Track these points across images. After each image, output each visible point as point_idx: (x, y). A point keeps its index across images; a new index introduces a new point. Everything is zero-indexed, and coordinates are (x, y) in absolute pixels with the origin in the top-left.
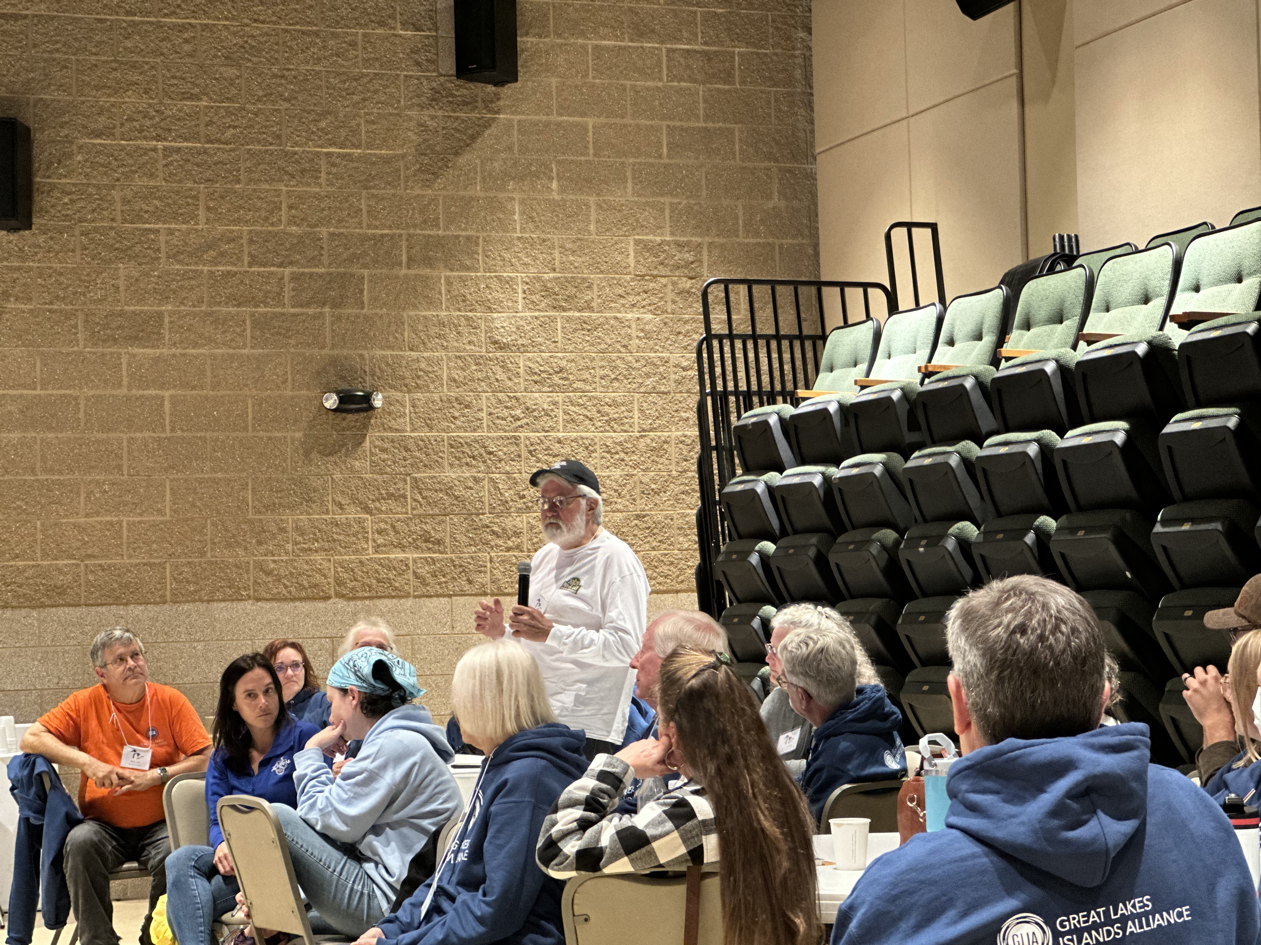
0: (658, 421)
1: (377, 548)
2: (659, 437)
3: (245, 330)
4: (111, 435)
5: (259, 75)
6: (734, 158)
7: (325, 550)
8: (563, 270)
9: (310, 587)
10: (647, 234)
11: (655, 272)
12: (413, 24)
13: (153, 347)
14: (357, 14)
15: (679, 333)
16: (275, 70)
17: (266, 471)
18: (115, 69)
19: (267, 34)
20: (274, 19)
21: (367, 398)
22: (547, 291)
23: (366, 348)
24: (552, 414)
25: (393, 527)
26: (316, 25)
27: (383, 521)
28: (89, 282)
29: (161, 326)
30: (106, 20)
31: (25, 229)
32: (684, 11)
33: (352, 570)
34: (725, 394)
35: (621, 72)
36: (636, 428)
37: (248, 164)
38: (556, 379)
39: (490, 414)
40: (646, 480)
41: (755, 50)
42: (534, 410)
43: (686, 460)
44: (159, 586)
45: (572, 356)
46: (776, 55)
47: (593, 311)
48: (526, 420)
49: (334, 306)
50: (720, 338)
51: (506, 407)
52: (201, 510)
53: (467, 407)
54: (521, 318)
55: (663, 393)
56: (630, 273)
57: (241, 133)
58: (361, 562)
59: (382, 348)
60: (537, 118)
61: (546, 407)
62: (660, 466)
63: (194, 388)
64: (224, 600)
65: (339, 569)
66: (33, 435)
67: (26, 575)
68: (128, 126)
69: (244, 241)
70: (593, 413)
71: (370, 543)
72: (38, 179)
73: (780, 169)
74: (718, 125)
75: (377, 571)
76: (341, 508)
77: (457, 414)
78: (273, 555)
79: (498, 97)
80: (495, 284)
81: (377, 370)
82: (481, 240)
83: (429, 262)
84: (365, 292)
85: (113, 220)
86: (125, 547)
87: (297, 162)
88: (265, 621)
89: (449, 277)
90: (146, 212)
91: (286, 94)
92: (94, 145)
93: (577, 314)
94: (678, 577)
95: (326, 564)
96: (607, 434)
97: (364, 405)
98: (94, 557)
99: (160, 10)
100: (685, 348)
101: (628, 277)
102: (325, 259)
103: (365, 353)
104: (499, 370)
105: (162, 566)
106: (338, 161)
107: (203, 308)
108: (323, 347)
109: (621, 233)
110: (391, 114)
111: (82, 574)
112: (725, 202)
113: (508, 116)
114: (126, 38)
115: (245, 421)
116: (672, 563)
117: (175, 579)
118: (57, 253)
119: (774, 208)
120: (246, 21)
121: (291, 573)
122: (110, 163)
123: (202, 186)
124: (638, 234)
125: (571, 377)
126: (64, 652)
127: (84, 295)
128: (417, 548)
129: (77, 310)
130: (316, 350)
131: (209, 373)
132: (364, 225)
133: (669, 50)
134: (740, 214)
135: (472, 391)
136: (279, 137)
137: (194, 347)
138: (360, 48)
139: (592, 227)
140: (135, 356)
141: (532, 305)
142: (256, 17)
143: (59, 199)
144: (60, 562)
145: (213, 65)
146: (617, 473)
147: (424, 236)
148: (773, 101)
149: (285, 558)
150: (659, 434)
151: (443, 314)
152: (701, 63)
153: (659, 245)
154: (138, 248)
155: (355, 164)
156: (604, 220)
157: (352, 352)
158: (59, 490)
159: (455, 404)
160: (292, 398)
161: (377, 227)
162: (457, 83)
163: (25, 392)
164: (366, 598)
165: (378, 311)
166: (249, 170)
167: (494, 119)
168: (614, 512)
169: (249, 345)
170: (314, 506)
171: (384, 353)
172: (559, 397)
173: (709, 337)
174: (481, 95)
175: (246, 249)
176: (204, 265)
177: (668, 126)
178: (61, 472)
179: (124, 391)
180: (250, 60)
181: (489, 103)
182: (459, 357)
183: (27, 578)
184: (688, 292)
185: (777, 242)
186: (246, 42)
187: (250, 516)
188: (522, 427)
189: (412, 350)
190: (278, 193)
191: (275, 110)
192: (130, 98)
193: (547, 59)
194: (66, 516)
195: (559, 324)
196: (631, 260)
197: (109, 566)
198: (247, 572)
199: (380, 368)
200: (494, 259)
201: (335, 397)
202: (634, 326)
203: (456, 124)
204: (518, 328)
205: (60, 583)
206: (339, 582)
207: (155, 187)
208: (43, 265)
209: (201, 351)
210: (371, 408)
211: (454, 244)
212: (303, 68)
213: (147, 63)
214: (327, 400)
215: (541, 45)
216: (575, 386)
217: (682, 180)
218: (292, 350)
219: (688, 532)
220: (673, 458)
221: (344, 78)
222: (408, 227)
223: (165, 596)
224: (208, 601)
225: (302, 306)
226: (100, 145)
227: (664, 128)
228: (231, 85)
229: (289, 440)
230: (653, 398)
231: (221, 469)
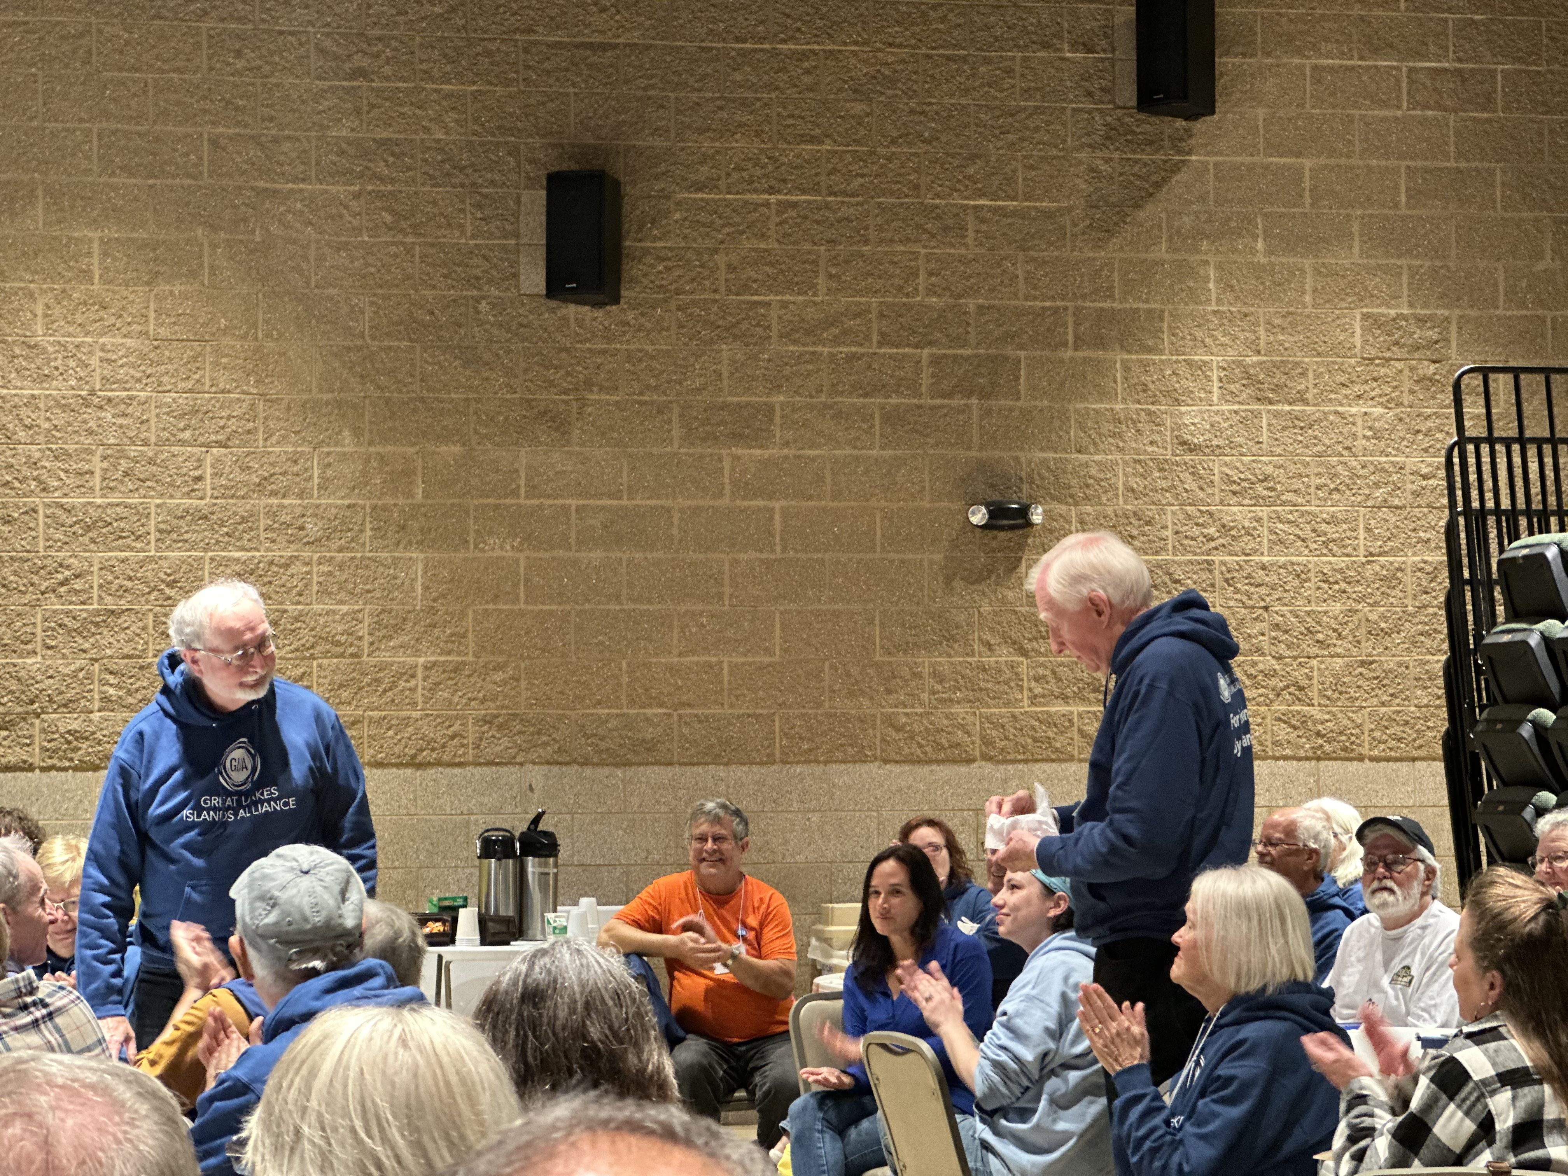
0: (1390, 544)
1: (1034, 699)
2: (1391, 563)
3: (872, 426)
4: (710, 555)
5: (894, 111)
6: (1494, 207)
7: (970, 701)
8: (1269, 353)
9: (951, 747)
10: (1379, 306)
11: (1388, 355)
12: (1084, 44)
13: (761, 447)
14: (1015, 34)
15: (1418, 431)
16: (913, 103)
17: (897, 603)
18: (721, 108)
19: (904, 61)
20: (913, 41)
21: (1024, 512)
22: (1250, 379)
23: (1022, 449)
24: (1255, 533)
25: (1054, 673)
26: (964, 49)
27: (1042, 665)
28: (686, 367)
29: (771, 421)
30: (711, 48)
31: (612, 304)
32: (1431, 19)
33: (1003, 727)
34: (1483, 512)
35: (1348, 98)
36: (1362, 551)
37: (879, 220)
38: (1260, 489)
39: (1177, 533)
40: (1373, 617)
41: (1523, 67)
42: (1233, 528)
43: (1426, 593)
44: (766, 743)
45: (1281, 460)
46: (1552, 72)
47: (1308, 404)
48: (1221, 541)
49: (984, 396)
50: (1477, 442)
51: (1197, 524)
52: (817, 650)
53: (1148, 523)
54: (1217, 413)
55: (1397, 507)
56: (1355, 356)
57: (871, 182)
58: (1014, 716)
59: (1042, 450)
60: (1239, 159)
61: (1247, 524)
62: (1392, 600)
63: (810, 498)
64: (844, 762)
65: (986, 725)
66: (619, 555)
67: (610, 725)
68: (735, 176)
69: (873, 316)
70: (1308, 533)
71: (1025, 692)
72: (627, 243)
73: (1555, 220)
74: (1473, 165)
75: (1033, 728)
76: (990, 649)
77: (1135, 532)
78: (905, 707)
79: (1189, 132)
80: (1183, 370)
81: (1036, 477)
82: (1166, 314)
83: (1101, 343)
84: (1022, 380)
85: (715, 291)
86: (726, 693)
87: (938, 218)
88: (894, 788)
89: (1128, 360)
90: (755, 281)
91: (927, 134)
92: (695, 199)
93: (1287, 408)
94: (1415, 740)
95: (970, 719)
96: (1324, 559)
97: (1020, 521)
98: (689, 705)
99: (775, 35)
100: (1426, 450)
101: (1353, 361)
102: (972, 338)
103: (1020, 454)
104: (1189, 478)
105: (771, 718)
106: (989, 215)
107: (823, 399)
108: (969, 448)
109: (1344, 305)
110: (1056, 157)
111: (675, 726)
112: (1482, 264)
113: (1202, 158)
114: (734, 70)
115: (873, 540)
116: (1406, 723)
117: (785, 734)
118: (649, 332)
119: (1545, 271)
120: (879, 45)
121: (927, 730)
122: (712, 222)
123: (823, 248)
124: (1366, 306)
125: (1279, 486)
126: (655, 820)
127: (680, 384)
128: (1083, 699)
129: (671, 402)
130: (961, 451)
131: (828, 480)
132: (1021, 295)
133: (1410, 70)
134: (1501, 280)
135: (1154, 503)
136: (916, 187)
137: (810, 448)
138: (1018, 75)
139: (1308, 298)
140: (739, 458)
141: (1229, 396)
142: (891, 40)
143: (652, 266)
144: (649, 711)
145: (839, 101)
146: (1337, 608)
147: (1096, 309)
148: (1546, 131)
149: (919, 710)
150: (1391, 559)
151: (1119, 407)
152: (1451, 85)
153: (1394, 320)
154: (744, 326)
155: (1009, 221)
156: (1323, 288)
157: (1005, 455)
158: (648, 622)
159: (1133, 520)
160: (930, 511)
161: (1035, 298)
162: (1139, 117)
163: (609, 502)
164: (1020, 761)
165: (1038, 403)
166: (880, 229)
167: (1183, 162)
168: (1332, 656)
169: (878, 444)
170: (956, 646)
171: (1045, 455)
172: (1263, 512)
173: (1462, 441)
174: (1168, 131)
175: (875, 326)
176: (824, 346)
177: (1408, 167)
178: (650, 602)
179: (726, 501)
180: (882, 93)
181: (1178, 142)
182: (1139, 461)
183: (610, 730)
184: (1430, 380)
185: (1549, 315)
186: (879, 71)
187: (877, 658)
188: (1216, 549)
189: (1079, 452)
190: (915, 256)
191: (914, 154)
192: (739, 143)
193: (1252, 85)
194: (656, 655)
195: (1264, 420)
196: (1358, 340)
197: (707, 717)
198: (873, 727)
199: (1039, 474)
200: (1183, 338)
201: (984, 510)
202: (1359, 422)
203: (1136, 168)
204: (1212, 426)
205: (649, 736)
206: (986, 742)
207: (765, 250)
208: (633, 347)
209: (817, 452)
210: (1029, 524)
211: (1133, 320)
212: (947, 101)
213: (758, 99)
214: (973, 513)
215: (1245, 67)
216: (1284, 498)
217: (1425, 236)
218: (931, 451)
219: (1428, 684)
220: (1409, 589)
221: (997, 112)
222: (1075, 297)
223: (773, 755)
224: (826, 763)
225: (943, 396)
226: (702, 199)
227: (1403, 169)
228: (859, 124)
229: (926, 563)
230: (1384, 513)
231: (842, 600)
